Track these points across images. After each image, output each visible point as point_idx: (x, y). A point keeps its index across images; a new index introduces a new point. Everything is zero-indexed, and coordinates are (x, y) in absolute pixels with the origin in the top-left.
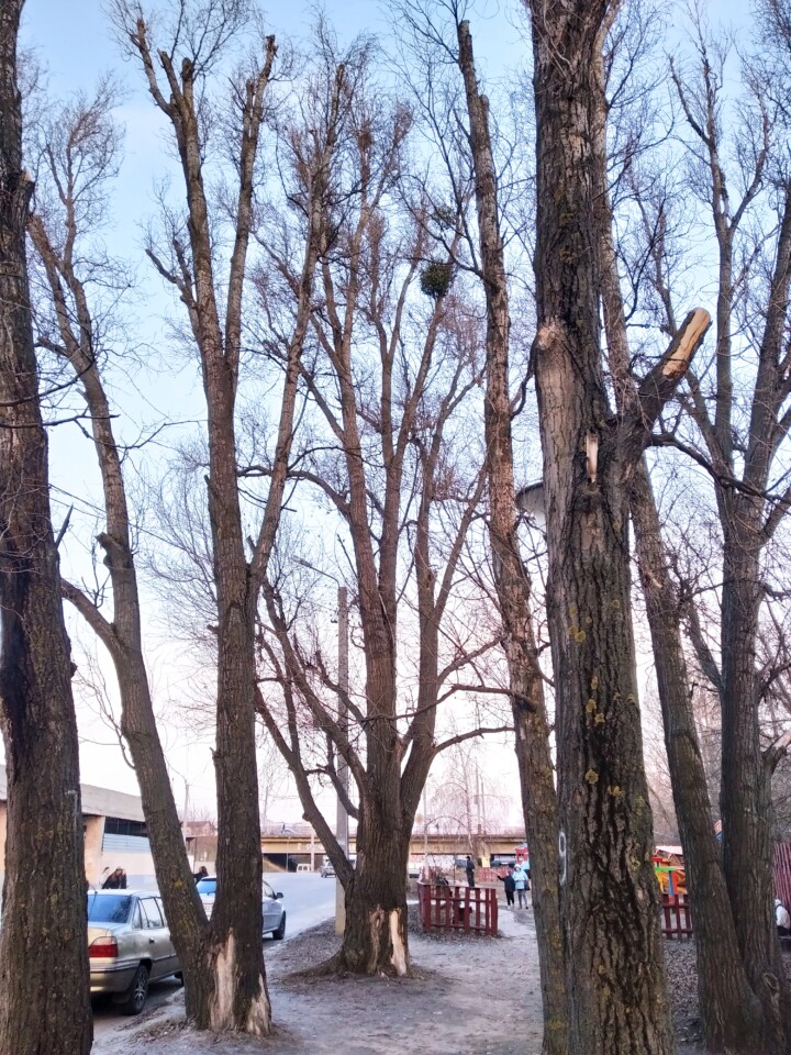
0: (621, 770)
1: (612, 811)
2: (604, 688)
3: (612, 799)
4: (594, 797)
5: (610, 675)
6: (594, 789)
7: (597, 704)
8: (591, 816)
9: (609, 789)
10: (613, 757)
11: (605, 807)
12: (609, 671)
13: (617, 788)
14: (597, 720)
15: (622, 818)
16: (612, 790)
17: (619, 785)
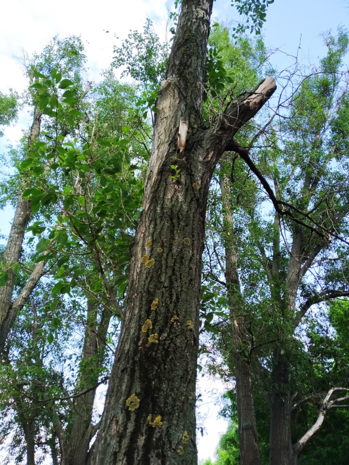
0: (167, 397)
1: (147, 446)
2: (163, 310)
3: (151, 430)
4: (131, 427)
5: (171, 299)
6: (133, 417)
7: (153, 325)
8: (123, 451)
9: (149, 418)
10: (160, 381)
11: (141, 441)
12: (171, 295)
13: (159, 418)
14: (150, 340)
15: (158, 456)
16: (152, 420)
17: (162, 414)
